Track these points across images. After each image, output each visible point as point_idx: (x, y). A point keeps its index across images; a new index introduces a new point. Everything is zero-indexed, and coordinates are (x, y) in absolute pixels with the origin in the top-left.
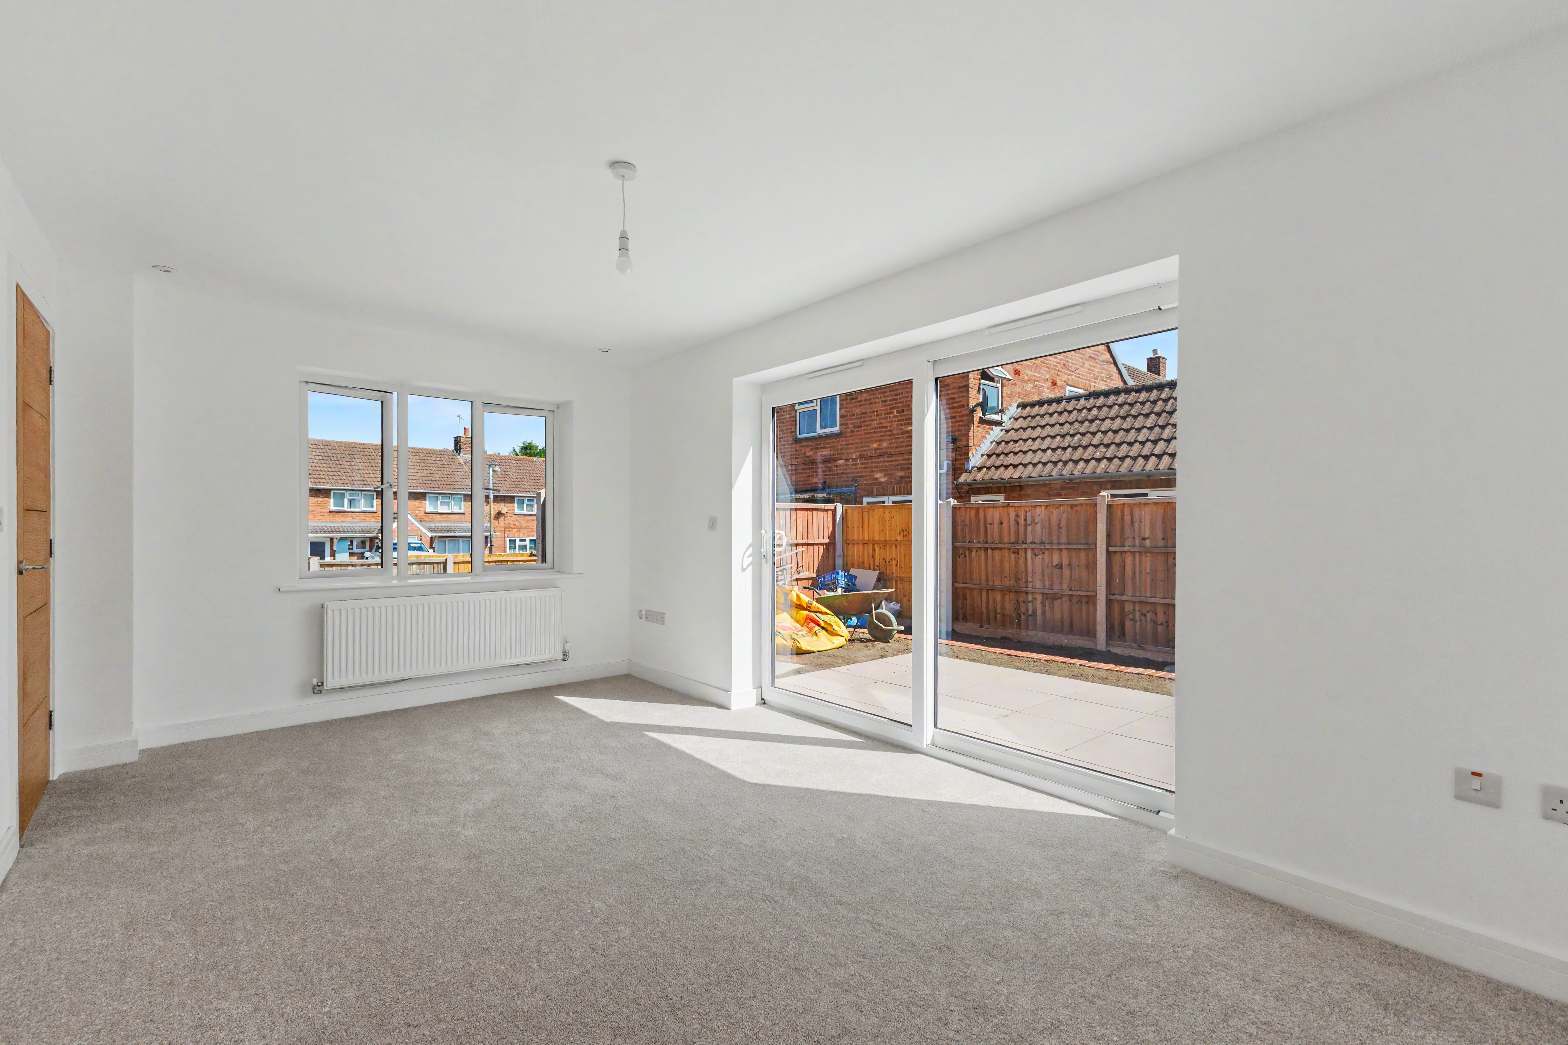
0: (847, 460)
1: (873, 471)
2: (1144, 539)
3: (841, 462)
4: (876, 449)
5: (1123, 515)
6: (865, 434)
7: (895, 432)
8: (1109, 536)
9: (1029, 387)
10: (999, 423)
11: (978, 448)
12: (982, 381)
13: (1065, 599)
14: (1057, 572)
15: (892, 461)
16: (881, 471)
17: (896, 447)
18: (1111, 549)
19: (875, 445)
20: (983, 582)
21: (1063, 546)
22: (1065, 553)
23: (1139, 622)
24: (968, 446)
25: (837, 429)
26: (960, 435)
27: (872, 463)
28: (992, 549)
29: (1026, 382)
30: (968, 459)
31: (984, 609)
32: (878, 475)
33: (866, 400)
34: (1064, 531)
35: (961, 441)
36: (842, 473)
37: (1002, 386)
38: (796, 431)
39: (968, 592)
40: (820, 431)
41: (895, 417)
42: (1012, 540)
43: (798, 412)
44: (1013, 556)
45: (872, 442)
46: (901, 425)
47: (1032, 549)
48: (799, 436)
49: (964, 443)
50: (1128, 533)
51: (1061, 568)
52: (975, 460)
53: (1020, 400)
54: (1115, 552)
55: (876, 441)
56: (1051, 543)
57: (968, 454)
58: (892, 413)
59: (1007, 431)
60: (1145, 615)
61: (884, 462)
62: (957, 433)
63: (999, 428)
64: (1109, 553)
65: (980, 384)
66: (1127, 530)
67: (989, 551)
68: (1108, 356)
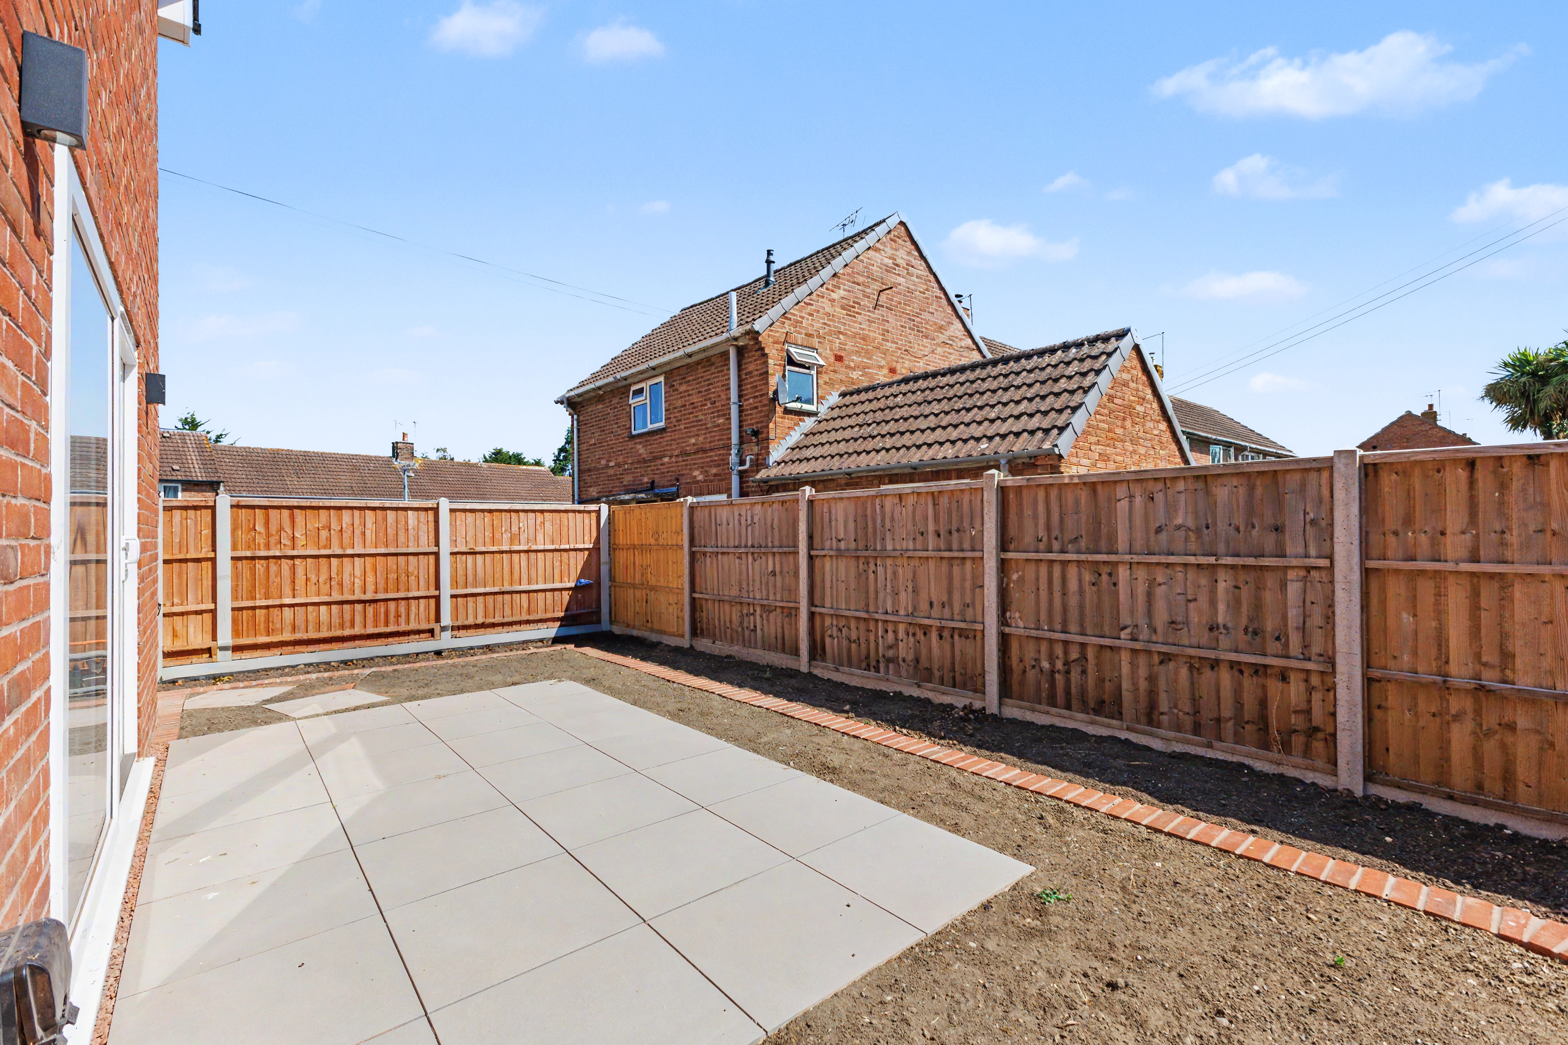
0: (671, 457)
1: (690, 469)
2: (840, 541)
3: (666, 459)
4: (694, 444)
5: (822, 512)
6: (685, 428)
7: (709, 425)
8: (811, 537)
9: (855, 375)
10: (810, 414)
11: (782, 442)
12: (788, 368)
13: (778, 610)
14: (771, 578)
15: (707, 457)
16: (697, 469)
17: (710, 442)
18: (813, 553)
19: (693, 441)
20: (716, 592)
21: (775, 550)
22: (777, 558)
23: (836, 640)
24: (767, 439)
25: (662, 424)
26: (761, 428)
27: (692, 460)
28: (723, 553)
29: (854, 369)
30: (768, 453)
31: (717, 622)
32: (696, 473)
33: (685, 392)
34: (776, 531)
35: (762, 433)
36: (667, 472)
37: (817, 373)
38: (630, 428)
39: (704, 602)
40: (650, 427)
41: (709, 408)
42: (737, 544)
43: (633, 406)
44: (737, 561)
45: (690, 437)
46: (714, 417)
47: (753, 553)
48: (634, 433)
49: (764, 435)
50: (827, 535)
51: (775, 575)
52: (777, 453)
53: (843, 388)
54: (817, 556)
55: (693, 436)
56: (766, 547)
57: (768, 448)
58: (705, 405)
59: (820, 422)
60: (841, 631)
61: (700, 458)
62: (759, 425)
63: (814, 419)
64: (811, 558)
65: (784, 371)
66: (826, 530)
67: (720, 556)
68: (969, 342)
